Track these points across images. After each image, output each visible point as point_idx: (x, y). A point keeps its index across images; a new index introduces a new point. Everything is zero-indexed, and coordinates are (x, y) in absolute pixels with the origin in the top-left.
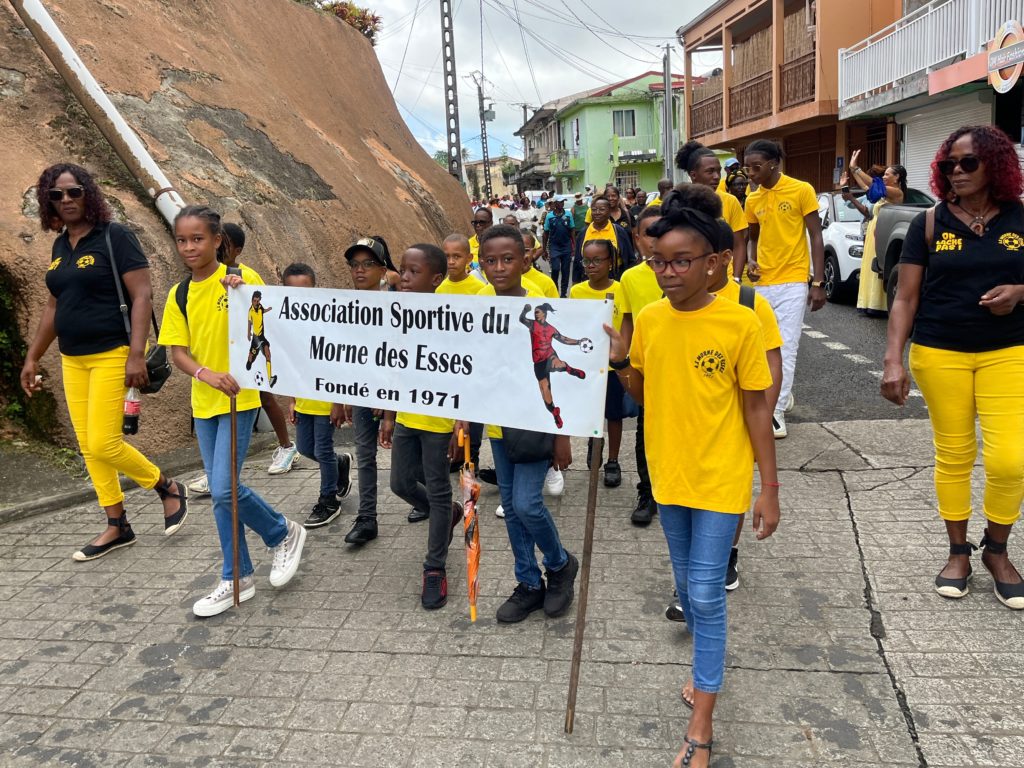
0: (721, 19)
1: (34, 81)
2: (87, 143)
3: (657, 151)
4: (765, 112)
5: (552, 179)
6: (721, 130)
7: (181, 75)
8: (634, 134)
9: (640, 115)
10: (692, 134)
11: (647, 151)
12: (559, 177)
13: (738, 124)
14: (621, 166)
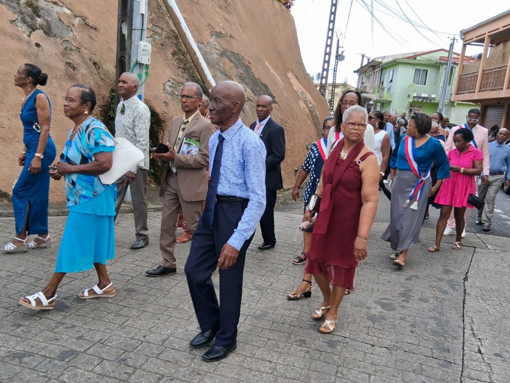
0: (486, 31)
1: (166, 33)
2: (184, 64)
3: (436, 96)
4: (500, 87)
5: (371, 102)
6: (474, 92)
7: (219, 35)
8: (425, 84)
9: (431, 73)
10: (458, 91)
11: (431, 95)
12: (376, 102)
13: (484, 91)
14: (414, 102)
